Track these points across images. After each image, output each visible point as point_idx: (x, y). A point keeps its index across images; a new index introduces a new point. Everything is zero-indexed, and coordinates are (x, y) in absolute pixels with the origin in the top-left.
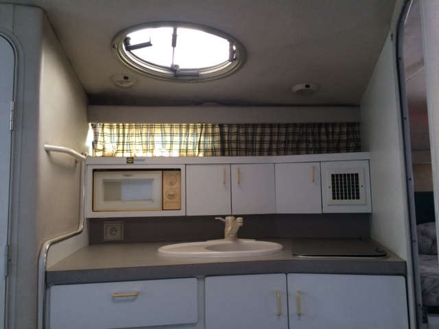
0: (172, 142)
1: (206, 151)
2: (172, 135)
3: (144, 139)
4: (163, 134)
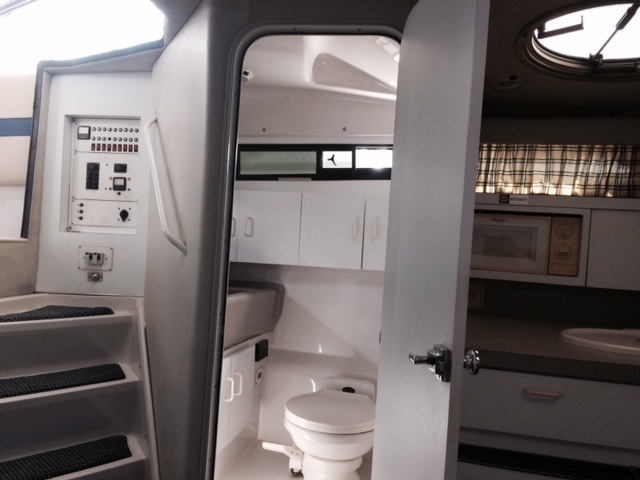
0: (562, 173)
1: (618, 188)
2: (563, 162)
3: (518, 167)
4: (549, 161)
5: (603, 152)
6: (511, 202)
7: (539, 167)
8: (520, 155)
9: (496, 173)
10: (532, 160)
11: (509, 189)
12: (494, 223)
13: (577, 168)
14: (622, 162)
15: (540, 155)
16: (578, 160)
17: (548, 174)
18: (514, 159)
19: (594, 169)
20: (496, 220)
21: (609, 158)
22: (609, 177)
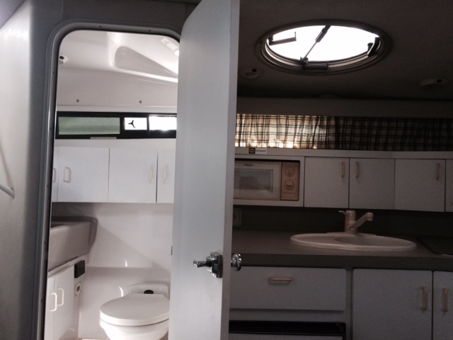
0: (286, 133)
1: (320, 143)
2: (287, 126)
3: (260, 129)
4: (278, 126)
5: (310, 120)
6: (256, 153)
7: (273, 130)
8: (260, 122)
9: (246, 133)
10: (268, 125)
11: (254, 144)
12: (246, 167)
13: (295, 131)
14: (321, 127)
15: (273, 122)
16: (296, 125)
17: (278, 134)
18: (257, 124)
19: (305, 131)
20: (247, 165)
21: (314, 124)
22: (314, 136)
